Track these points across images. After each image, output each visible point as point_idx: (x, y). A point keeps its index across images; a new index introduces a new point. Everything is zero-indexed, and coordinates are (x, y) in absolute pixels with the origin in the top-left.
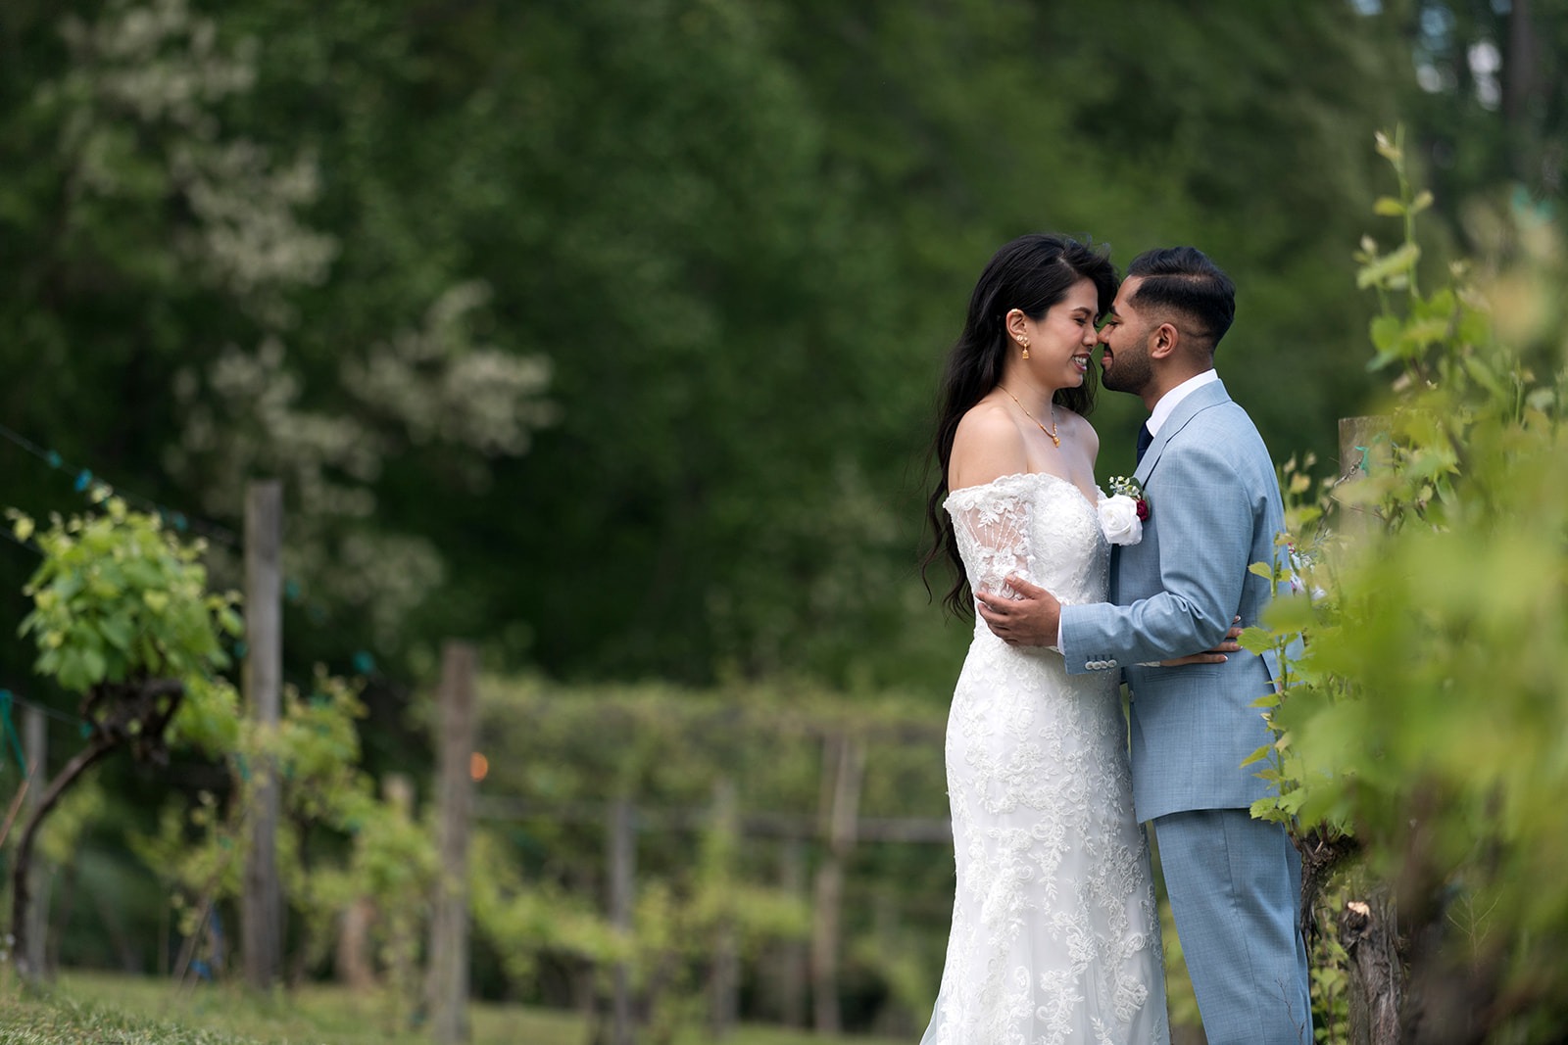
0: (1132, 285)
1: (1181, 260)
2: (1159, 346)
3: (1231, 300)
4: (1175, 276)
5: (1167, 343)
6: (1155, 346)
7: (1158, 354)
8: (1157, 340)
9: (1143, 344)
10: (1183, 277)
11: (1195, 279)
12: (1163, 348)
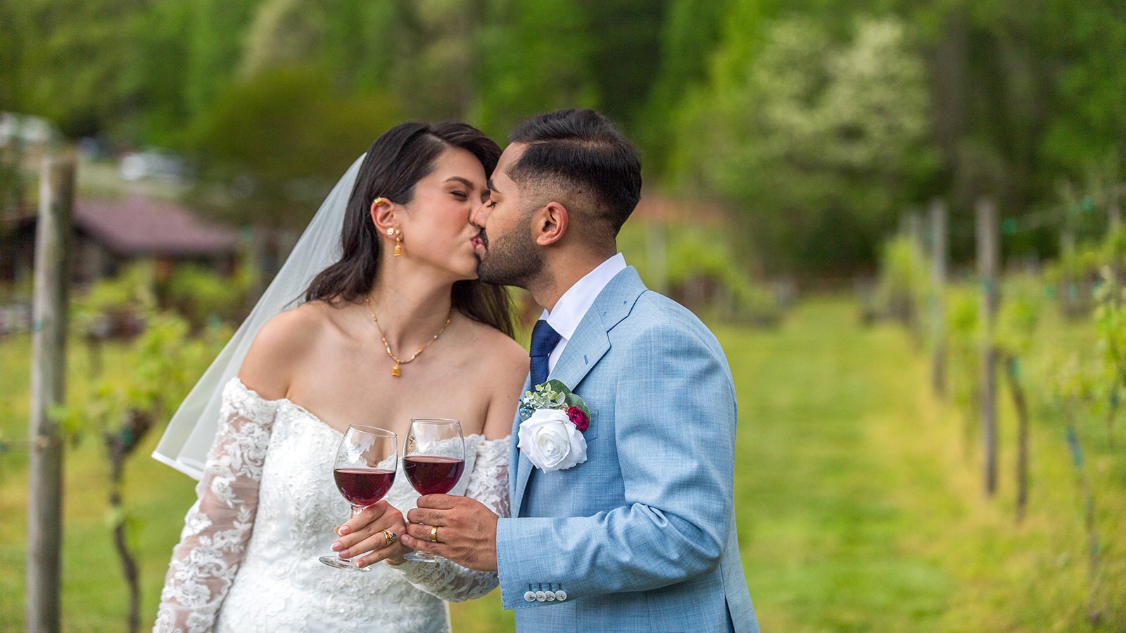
0: (513, 153)
1: (573, 121)
2: (545, 230)
3: (637, 174)
4: (566, 141)
5: (555, 225)
6: (540, 229)
7: (543, 240)
8: (542, 223)
9: (524, 229)
10: (576, 143)
11: (590, 145)
12: (549, 233)
